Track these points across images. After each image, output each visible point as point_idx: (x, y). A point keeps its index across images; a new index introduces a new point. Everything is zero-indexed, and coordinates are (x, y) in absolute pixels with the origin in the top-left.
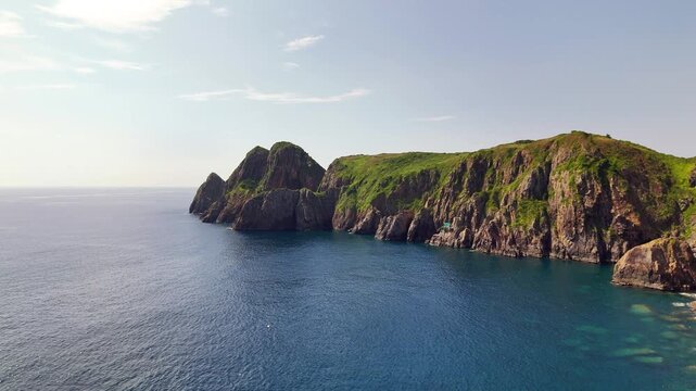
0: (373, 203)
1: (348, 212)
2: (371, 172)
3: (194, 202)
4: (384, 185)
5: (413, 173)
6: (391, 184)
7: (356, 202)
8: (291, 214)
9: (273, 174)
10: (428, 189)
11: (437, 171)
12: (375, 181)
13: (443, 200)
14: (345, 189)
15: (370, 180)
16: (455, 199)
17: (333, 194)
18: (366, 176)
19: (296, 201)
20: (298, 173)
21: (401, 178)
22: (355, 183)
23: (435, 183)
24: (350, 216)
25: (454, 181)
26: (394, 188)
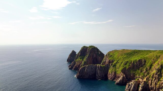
0: (122, 71)
1: (113, 74)
2: (120, 58)
3: (68, 59)
4: (126, 64)
5: (136, 60)
6: (128, 64)
7: (116, 70)
8: (94, 73)
9: (89, 56)
10: (142, 66)
11: (145, 60)
12: (122, 62)
13: (153, 80)
14: (112, 65)
15: (120, 61)
16: (159, 80)
17: (108, 66)
18: (119, 60)
19: (96, 69)
20: (96, 56)
21: (131, 61)
22: (115, 62)
23: (144, 64)
24: (114, 75)
25: (158, 72)
26: (129, 66)
